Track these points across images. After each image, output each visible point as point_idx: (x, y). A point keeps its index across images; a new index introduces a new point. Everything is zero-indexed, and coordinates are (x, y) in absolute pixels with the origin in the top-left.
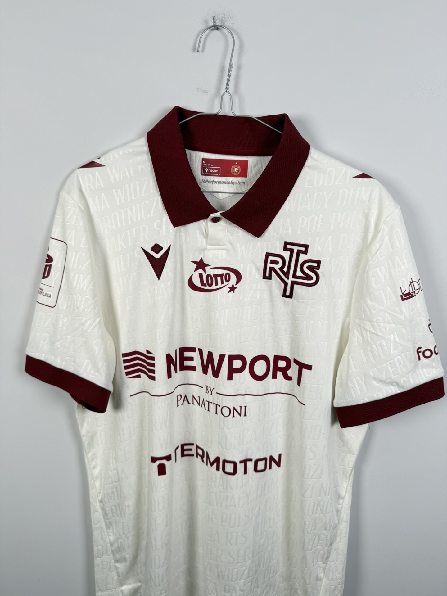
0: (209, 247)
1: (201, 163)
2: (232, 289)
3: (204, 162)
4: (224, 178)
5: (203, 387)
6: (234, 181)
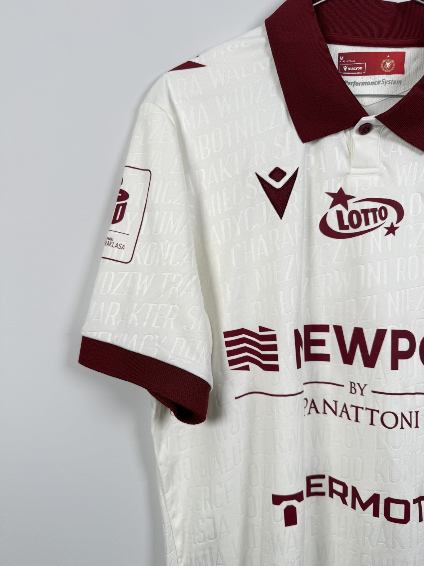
0: (353, 170)
1: (338, 59)
2: (391, 230)
3: (342, 57)
4: (371, 77)
5: (343, 386)
6: (386, 80)
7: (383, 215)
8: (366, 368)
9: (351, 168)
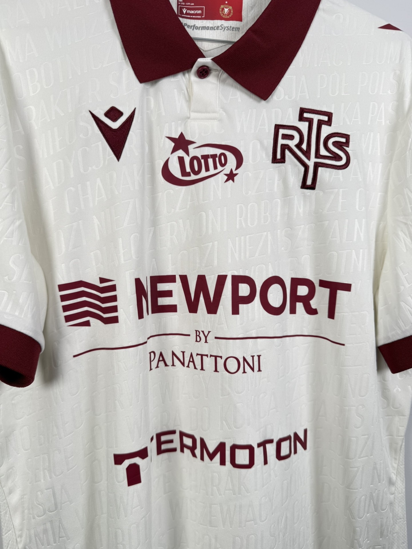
0: (193, 115)
1: (176, 1)
2: (231, 176)
4: (210, 22)
5: (189, 335)
6: (224, 25)
7: (223, 162)
8: (209, 315)
9: (191, 112)
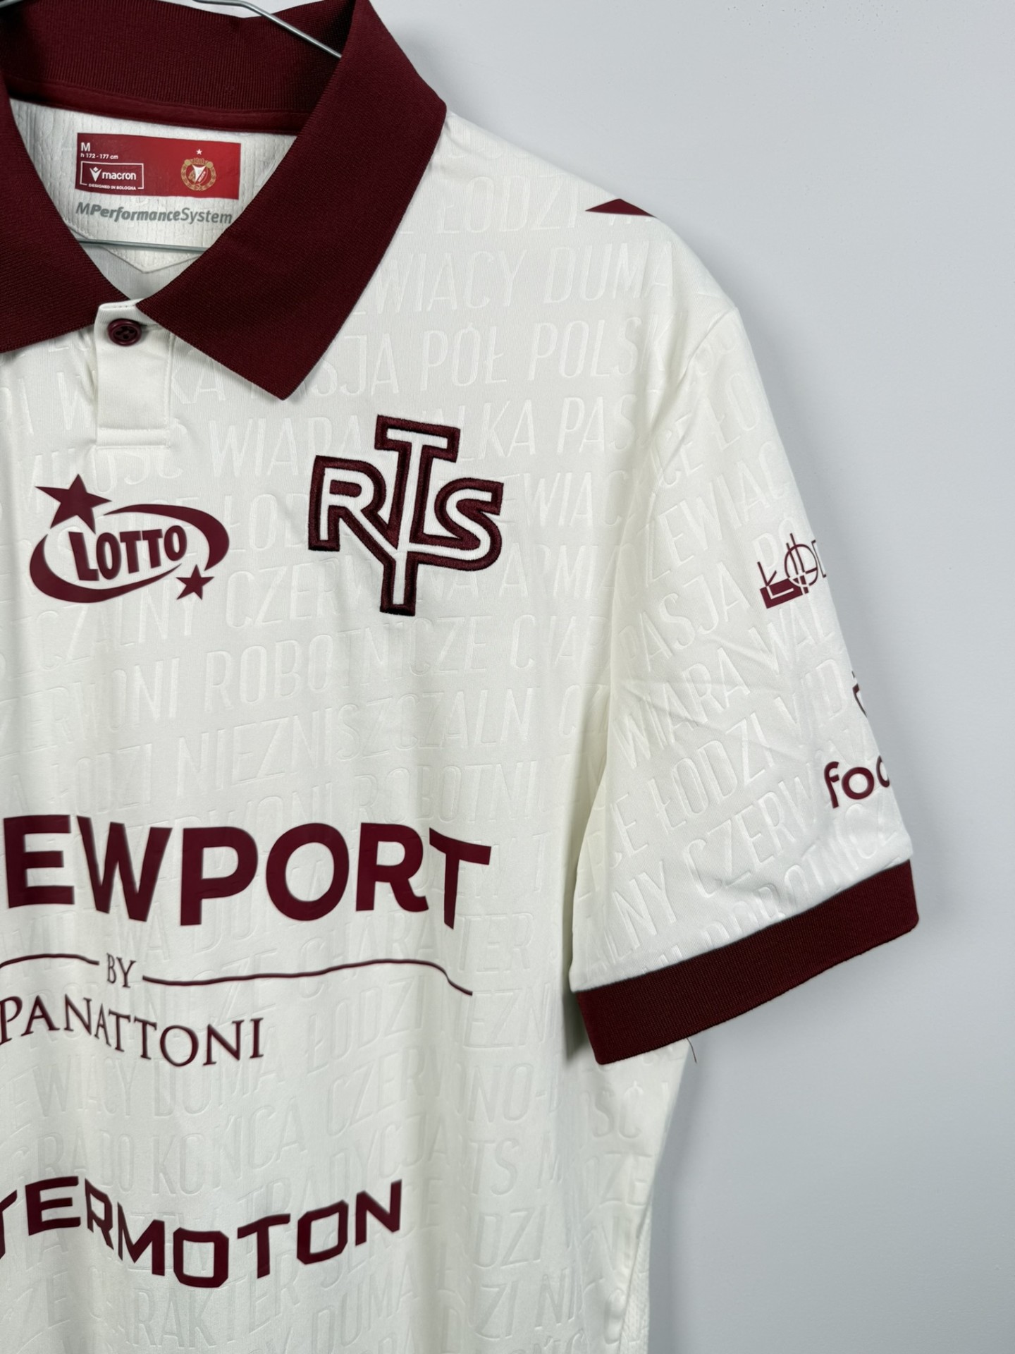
0: (104, 434)
1: (76, 149)
2: (194, 584)
3: (86, 145)
4: (158, 200)
5: (97, 964)
6: (191, 210)
7: (177, 548)
8: (133, 922)
9: (98, 429)
